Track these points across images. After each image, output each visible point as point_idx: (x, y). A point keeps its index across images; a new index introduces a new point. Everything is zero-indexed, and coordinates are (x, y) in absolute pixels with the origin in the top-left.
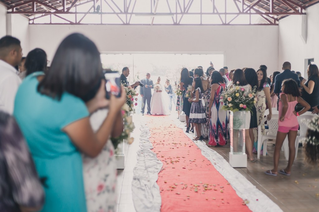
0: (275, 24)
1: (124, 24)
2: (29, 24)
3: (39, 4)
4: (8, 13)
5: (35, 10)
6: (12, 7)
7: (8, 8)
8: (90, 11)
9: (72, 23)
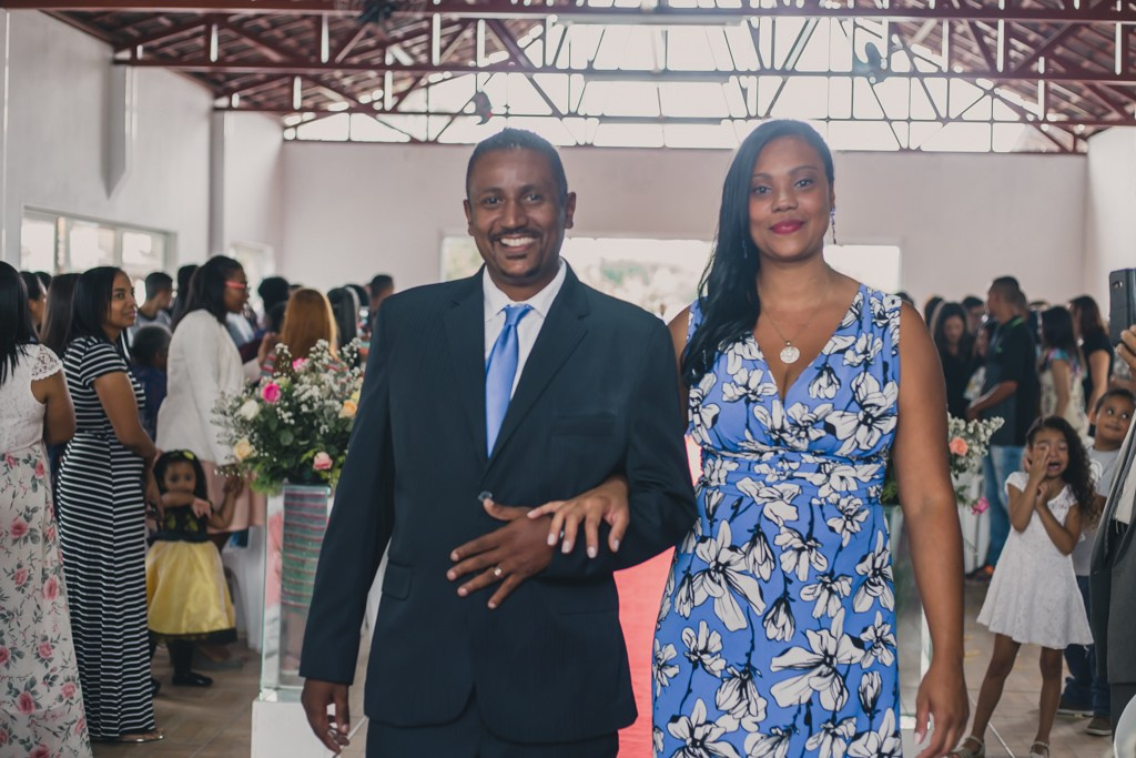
0: (1075, 152)
1: (578, 145)
2: (285, 140)
3: (308, 84)
4: (217, 109)
5: (297, 103)
6: (229, 93)
7: (217, 96)
8: (467, 111)
9: (414, 141)
